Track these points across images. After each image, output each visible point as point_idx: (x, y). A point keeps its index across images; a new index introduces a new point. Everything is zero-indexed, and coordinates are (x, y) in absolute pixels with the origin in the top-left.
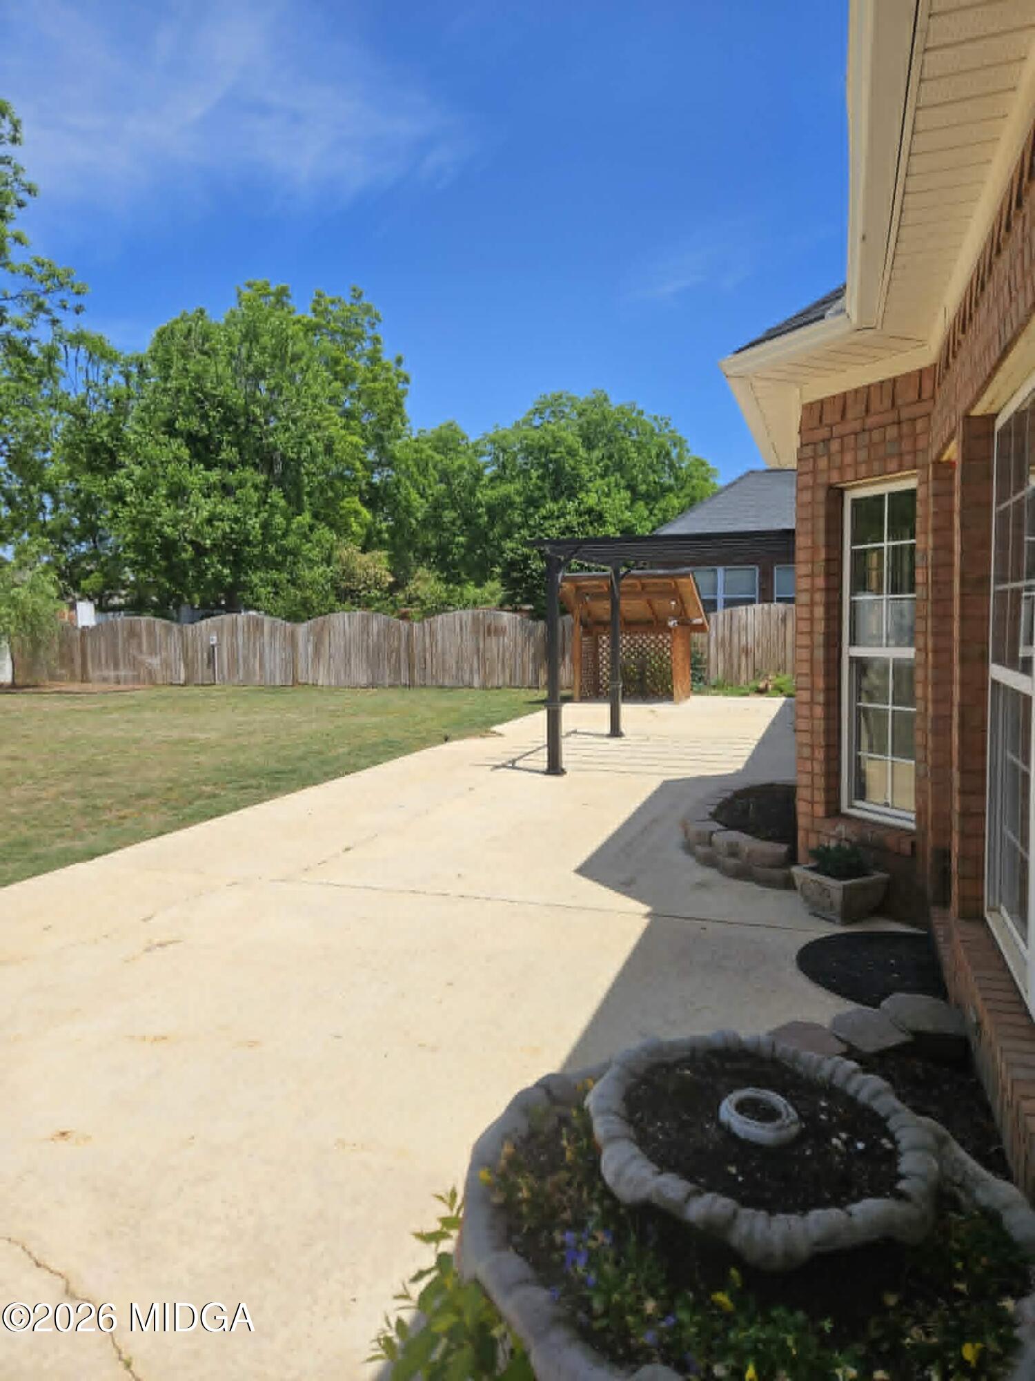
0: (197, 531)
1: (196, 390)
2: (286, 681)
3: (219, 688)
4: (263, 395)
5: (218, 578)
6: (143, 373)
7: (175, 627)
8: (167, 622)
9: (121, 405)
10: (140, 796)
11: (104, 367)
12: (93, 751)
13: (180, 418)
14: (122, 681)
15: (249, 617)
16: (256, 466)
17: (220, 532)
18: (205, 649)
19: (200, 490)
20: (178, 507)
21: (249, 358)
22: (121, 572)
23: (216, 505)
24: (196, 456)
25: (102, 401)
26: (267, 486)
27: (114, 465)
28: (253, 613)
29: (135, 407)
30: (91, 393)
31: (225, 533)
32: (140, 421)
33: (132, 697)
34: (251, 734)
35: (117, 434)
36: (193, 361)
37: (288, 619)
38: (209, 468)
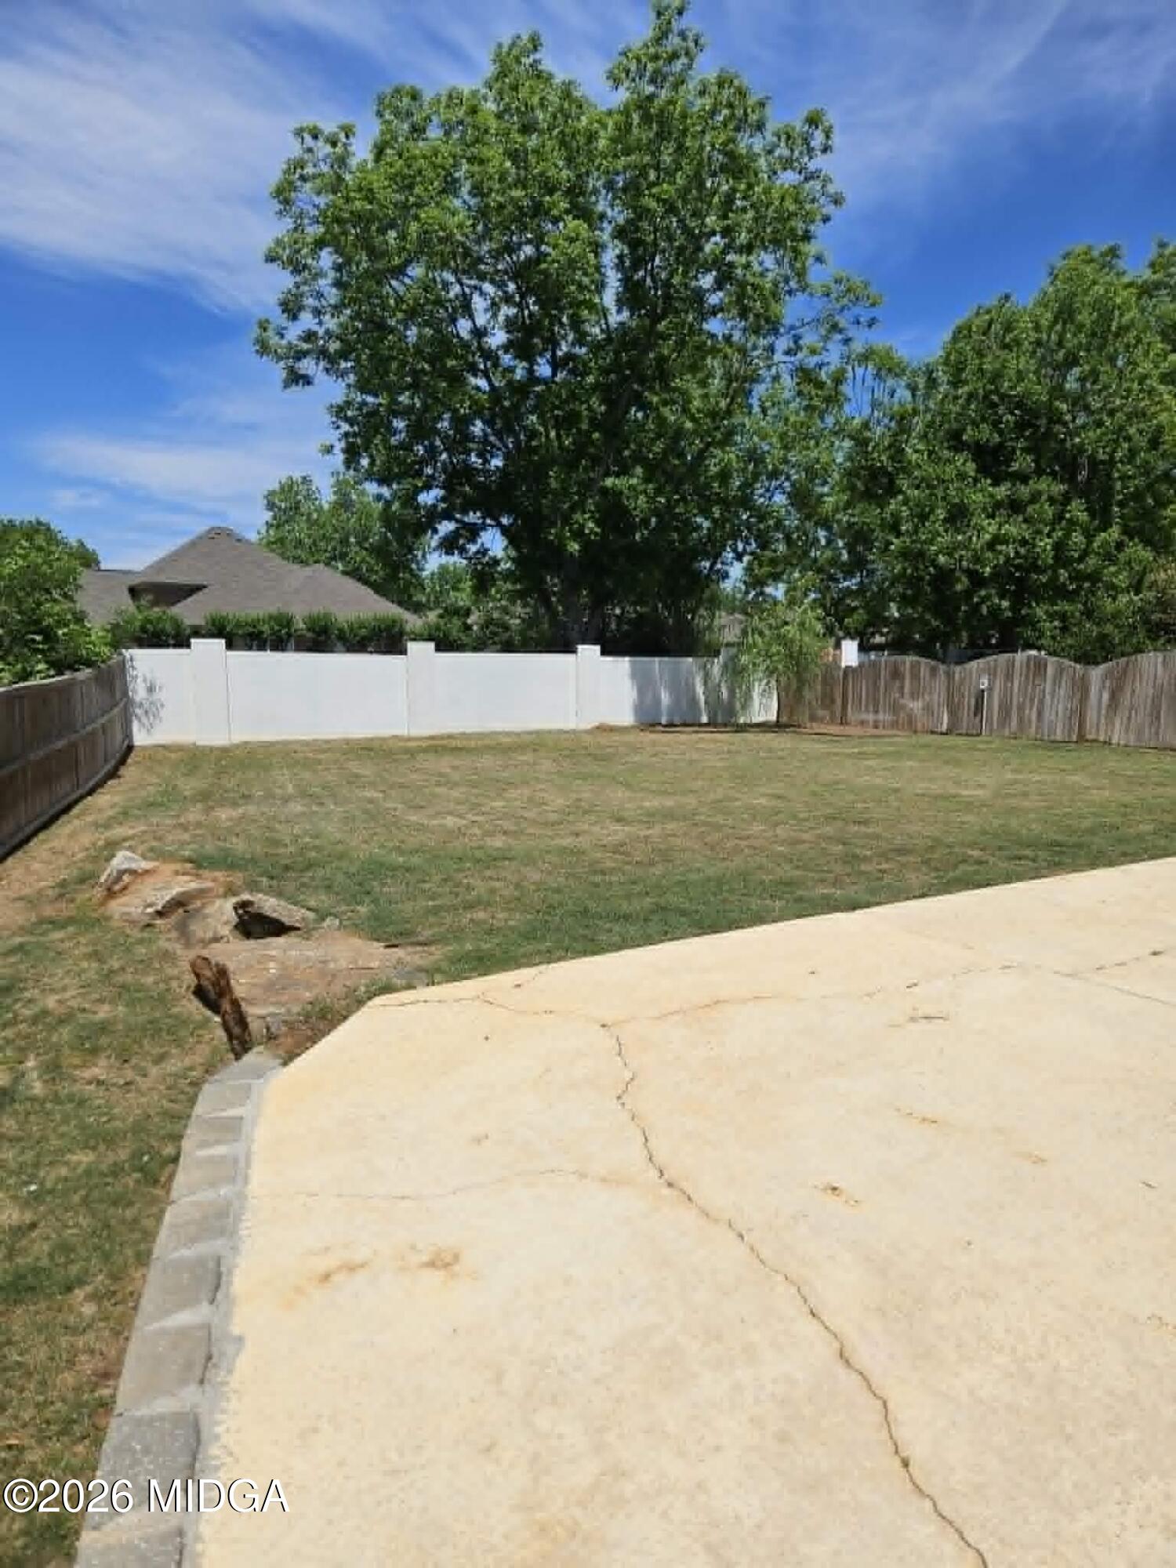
0: (977, 559)
1: (991, 392)
2: (1070, 736)
3: (985, 739)
4: (1071, 384)
5: (995, 611)
6: (932, 383)
7: (942, 668)
8: (933, 663)
9: (903, 421)
10: (901, 851)
11: (890, 382)
12: (851, 797)
13: (969, 428)
14: (881, 725)
15: (1029, 658)
16: (1054, 474)
17: (1002, 559)
18: (973, 695)
19: (984, 509)
20: (958, 531)
21: (1060, 344)
22: (886, 608)
23: (1000, 526)
24: (983, 470)
25: (886, 421)
26: (1066, 499)
27: (892, 490)
28: (1034, 652)
29: (918, 424)
30: (876, 413)
31: (1008, 559)
32: (924, 437)
33: (891, 744)
34: (1025, 795)
35: (897, 453)
36: (989, 358)
37: (1077, 660)
38: (996, 483)
